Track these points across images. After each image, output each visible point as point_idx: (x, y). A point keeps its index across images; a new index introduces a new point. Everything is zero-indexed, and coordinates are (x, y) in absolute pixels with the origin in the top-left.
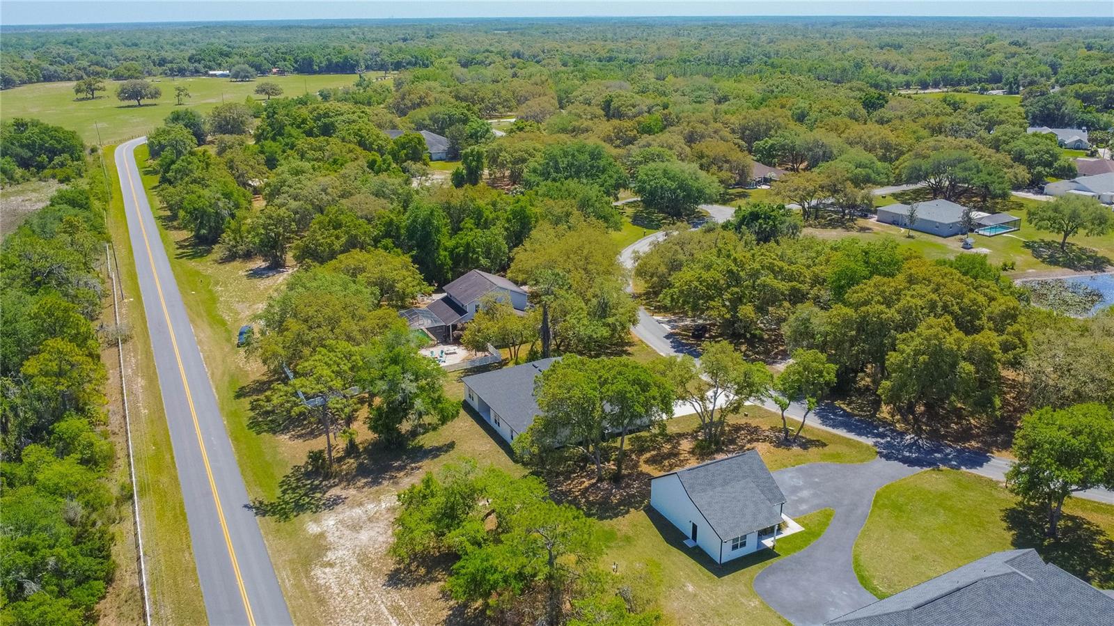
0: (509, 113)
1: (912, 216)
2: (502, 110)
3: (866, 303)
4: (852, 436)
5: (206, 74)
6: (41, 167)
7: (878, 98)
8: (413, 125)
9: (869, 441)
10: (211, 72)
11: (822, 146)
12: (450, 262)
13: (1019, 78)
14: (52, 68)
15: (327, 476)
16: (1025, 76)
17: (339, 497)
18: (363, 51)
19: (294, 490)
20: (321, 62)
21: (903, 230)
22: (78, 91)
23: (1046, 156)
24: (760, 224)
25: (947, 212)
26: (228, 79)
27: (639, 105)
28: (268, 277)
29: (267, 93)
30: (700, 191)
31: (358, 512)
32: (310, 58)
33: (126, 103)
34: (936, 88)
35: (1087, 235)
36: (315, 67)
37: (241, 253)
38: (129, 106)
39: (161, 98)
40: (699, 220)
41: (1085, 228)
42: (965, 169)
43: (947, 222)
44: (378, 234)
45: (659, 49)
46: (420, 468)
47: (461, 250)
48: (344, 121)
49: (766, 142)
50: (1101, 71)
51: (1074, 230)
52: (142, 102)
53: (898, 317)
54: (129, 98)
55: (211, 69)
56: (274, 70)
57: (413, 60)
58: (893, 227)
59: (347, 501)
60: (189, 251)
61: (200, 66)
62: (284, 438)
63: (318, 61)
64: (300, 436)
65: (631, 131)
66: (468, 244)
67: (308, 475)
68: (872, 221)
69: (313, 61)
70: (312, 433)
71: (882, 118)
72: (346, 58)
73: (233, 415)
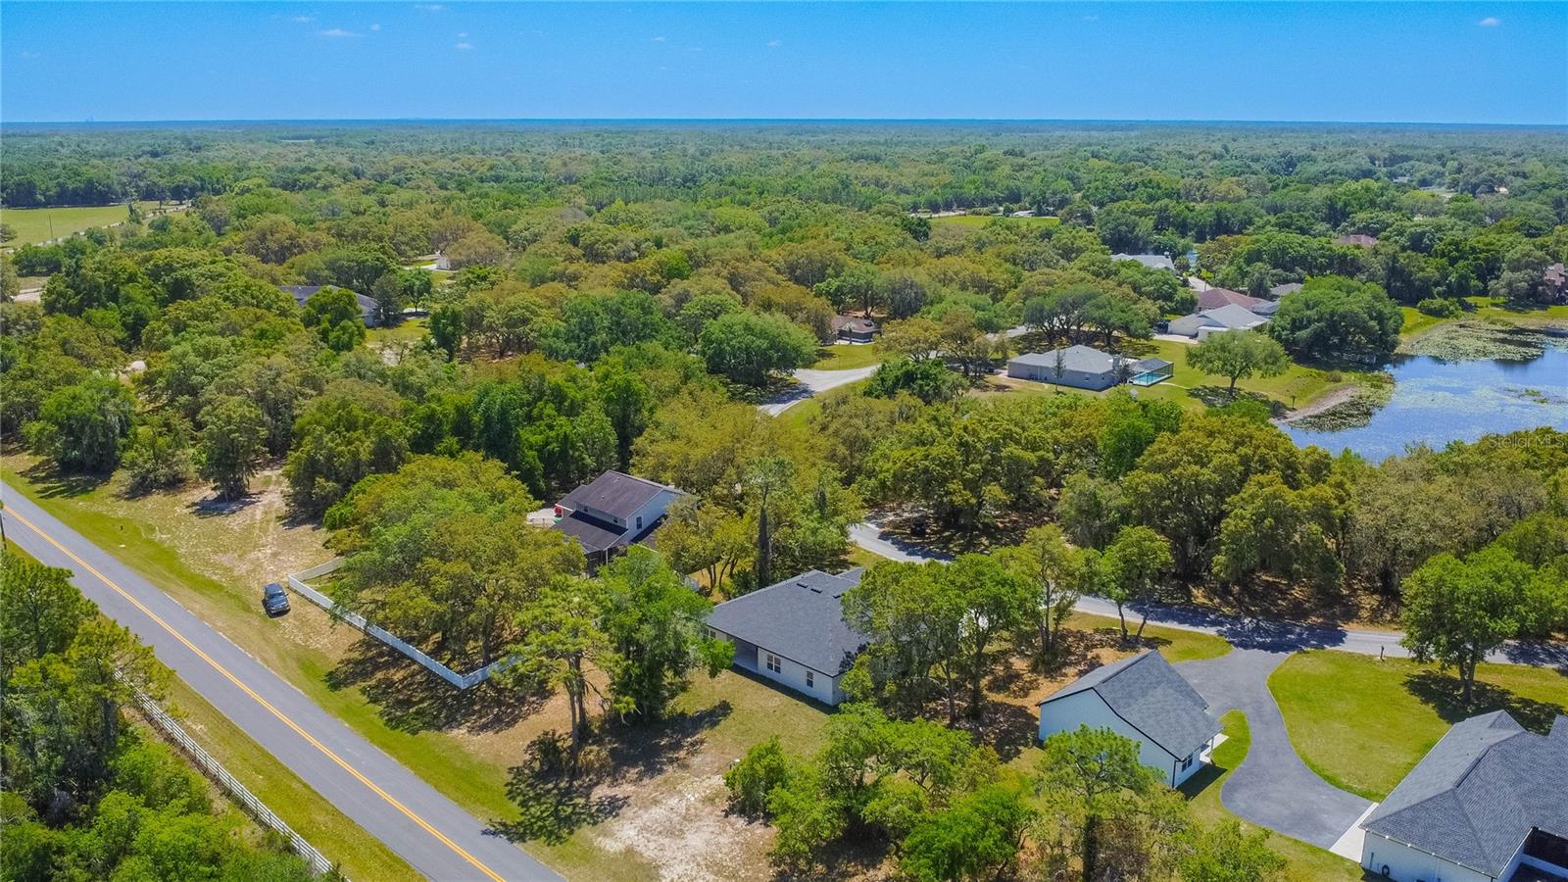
0: (420, 258)
1: (1059, 367)
2: (411, 253)
3: (1174, 465)
4: (1186, 627)
7: (919, 225)
8: (303, 278)
9: (1212, 631)
11: (912, 285)
12: (541, 466)
13: (1047, 195)
15: (575, 774)
16: (1054, 193)
17: (613, 800)
18: (113, 172)
19: (537, 798)
20: (48, 189)
21: (1046, 386)
23: (1166, 287)
24: (921, 385)
25: (1092, 361)
27: (622, 241)
28: (234, 512)
30: (796, 350)
31: (657, 812)
32: (29, 183)
34: (948, 210)
35: (1262, 376)
36: (39, 197)
37: (163, 479)
40: (793, 391)
41: (1259, 369)
42: (1099, 307)
43: (1099, 372)
44: (415, 434)
45: (565, 164)
46: (702, 742)
47: (554, 446)
48: (203, 275)
49: (829, 283)
50: (1136, 185)
51: (1245, 371)
53: (1217, 478)
57: (198, 183)
58: (1032, 382)
59: (630, 801)
60: (54, 484)
62: (460, 733)
63: (43, 187)
64: (484, 728)
65: (651, 275)
66: (566, 436)
67: (542, 776)
68: (1002, 376)
69: (35, 186)
70: (498, 719)
71: (938, 249)
72: (90, 181)
73: (347, 713)
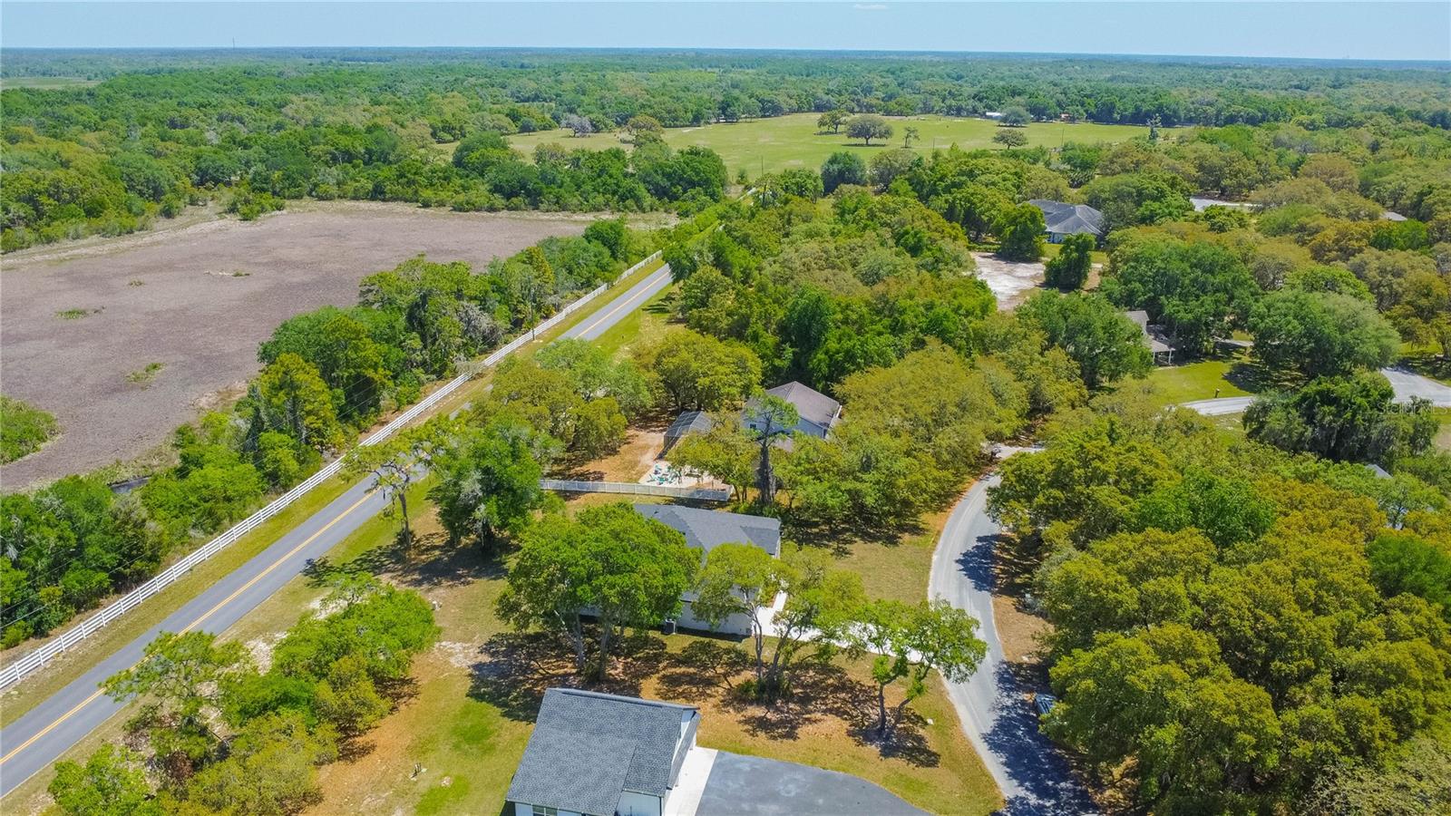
5: (983, 115)
6: (674, 198)
10: (988, 114)
14: (826, 98)
20: (1125, 110)
22: (822, 123)
26: (996, 123)
29: (1006, 142)
33: (854, 141)
36: (1115, 115)
38: (856, 145)
39: (894, 137)
52: (872, 141)
54: (857, 136)
55: (991, 109)
56: (1063, 116)
57: (1260, 114)
61: (980, 106)
63: (1122, 108)
65: (1357, 240)
67: (394, 553)
69: (1117, 107)
